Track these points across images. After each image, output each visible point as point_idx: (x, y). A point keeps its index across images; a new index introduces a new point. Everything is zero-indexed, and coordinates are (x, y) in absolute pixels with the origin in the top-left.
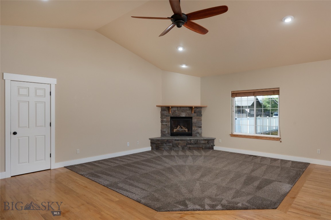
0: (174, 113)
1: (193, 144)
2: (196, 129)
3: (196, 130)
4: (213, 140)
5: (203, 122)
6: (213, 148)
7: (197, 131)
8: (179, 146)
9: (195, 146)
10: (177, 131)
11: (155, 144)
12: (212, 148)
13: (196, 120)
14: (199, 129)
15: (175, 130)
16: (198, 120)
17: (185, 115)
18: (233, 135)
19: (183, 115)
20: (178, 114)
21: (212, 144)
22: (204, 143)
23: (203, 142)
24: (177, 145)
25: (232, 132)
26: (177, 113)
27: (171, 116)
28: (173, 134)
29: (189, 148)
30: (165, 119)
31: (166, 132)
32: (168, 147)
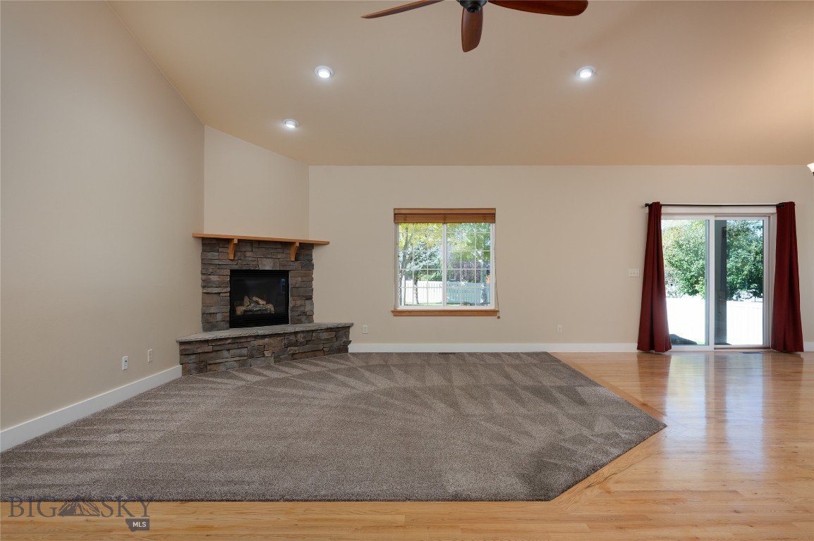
0: (242, 258)
1: (302, 344)
2: (299, 303)
3: (301, 306)
4: (346, 329)
5: (315, 284)
6: (347, 350)
7: (302, 309)
8: (265, 352)
9: (308, 347)
10: (245, 311)
11: (193, 357)
12: (344, 349)
13: (300, 279)
14: (307, 302)
15: (240, 310)
16: (304, 279)
17: (272, 265)
18: (397, 313)
19: (267, 265)
20: (254, 263)
21: (344, 339)
22: (327, 340)
23: (325, 335)
24: (260, 352)
25: (395, 306)
26: (250, 259)
27: (233, 268)
28: (235, 322)
29: (293, 354)
30: (214, 278)
31: (219, 317)
32: (234, 359)
